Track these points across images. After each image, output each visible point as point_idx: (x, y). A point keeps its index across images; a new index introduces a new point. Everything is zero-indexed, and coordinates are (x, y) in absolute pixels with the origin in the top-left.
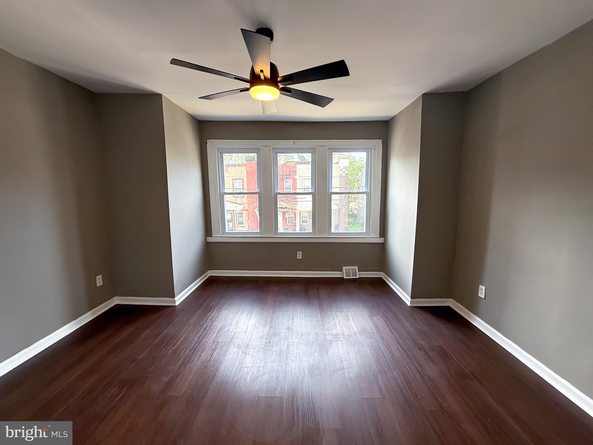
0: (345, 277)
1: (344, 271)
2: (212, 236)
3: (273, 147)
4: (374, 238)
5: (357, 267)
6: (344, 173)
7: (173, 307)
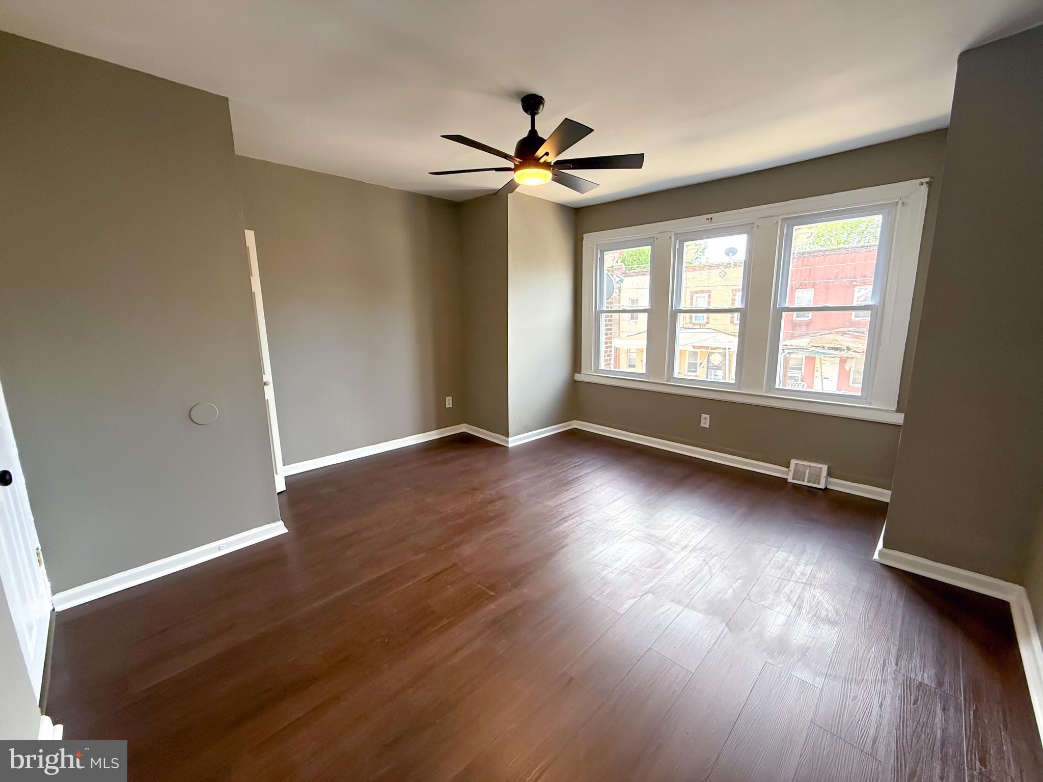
0: (790, 480)
1: (792, 468)
2: (582, 372)
3: (676, 232)
4: (883, 411)
7: (505, 447)
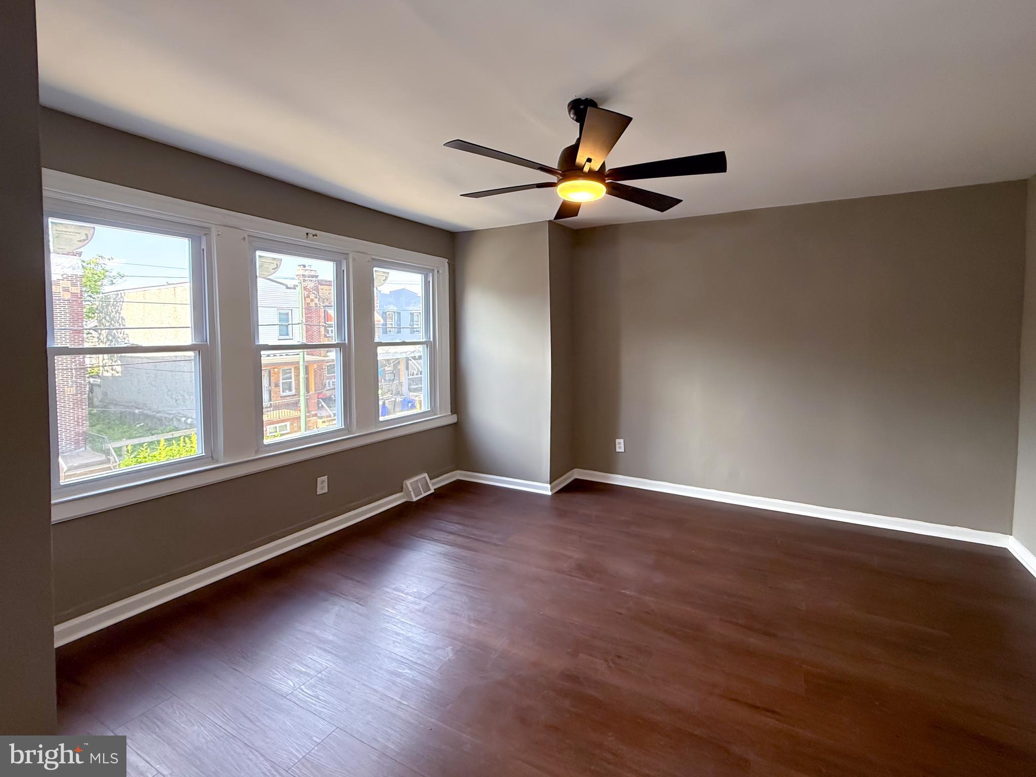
0: (415, 499)
1: (410, 488)
3: (249, 234)
4: (445, 417)
5: (426, 475)
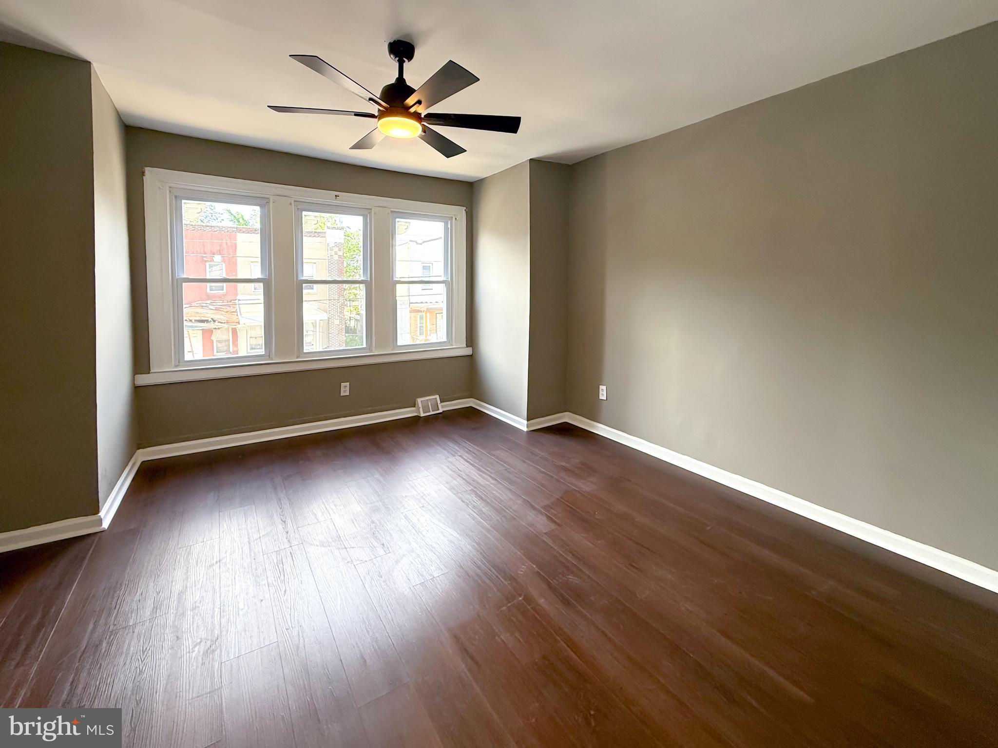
0: (422, 415)
1: (420, 405)
2: (152, 371)
3: (295, 199)
4: (460, 349)
5: (437, 397)
6: (336, 254)
7: (99, 534)
